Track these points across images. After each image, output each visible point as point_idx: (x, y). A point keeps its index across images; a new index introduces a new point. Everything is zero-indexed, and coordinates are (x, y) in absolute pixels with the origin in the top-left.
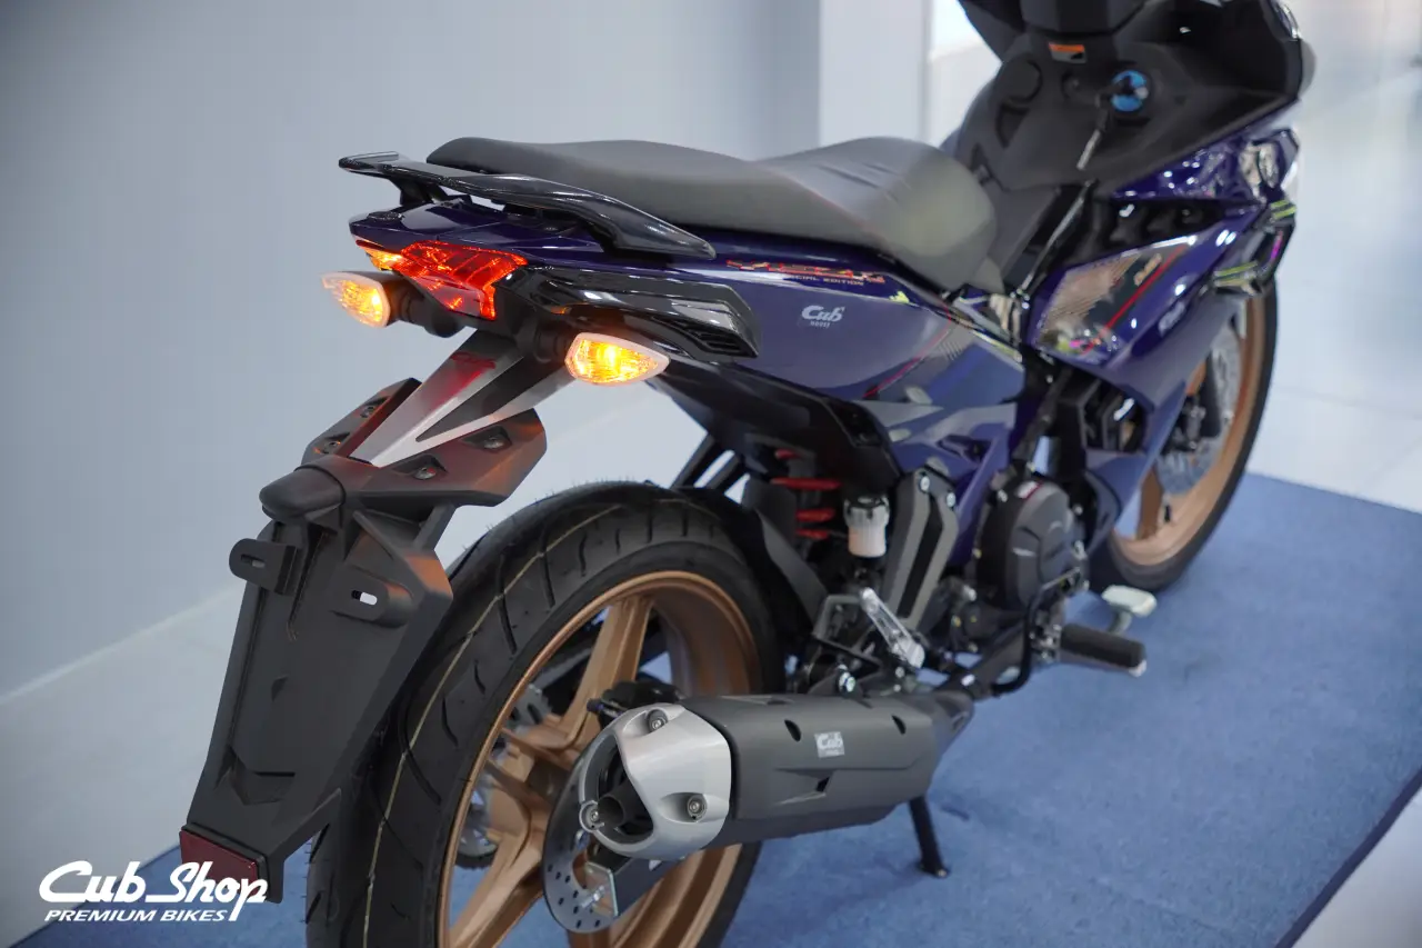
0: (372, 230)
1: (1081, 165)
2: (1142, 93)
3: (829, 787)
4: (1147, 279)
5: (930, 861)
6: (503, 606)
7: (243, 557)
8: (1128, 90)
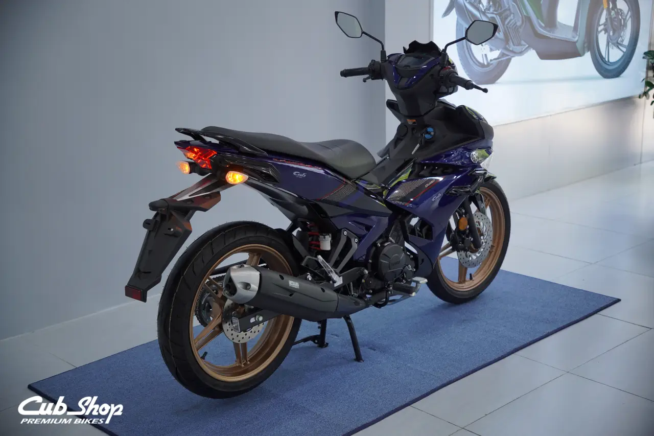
0: (182, 145)
1: (413, 153)
2: (432, 133)
3: (293, 296)
4: (428, 187)
5: (358, 358)
6: (211, 244)
7: (147, 224)
8: (429, 133)
